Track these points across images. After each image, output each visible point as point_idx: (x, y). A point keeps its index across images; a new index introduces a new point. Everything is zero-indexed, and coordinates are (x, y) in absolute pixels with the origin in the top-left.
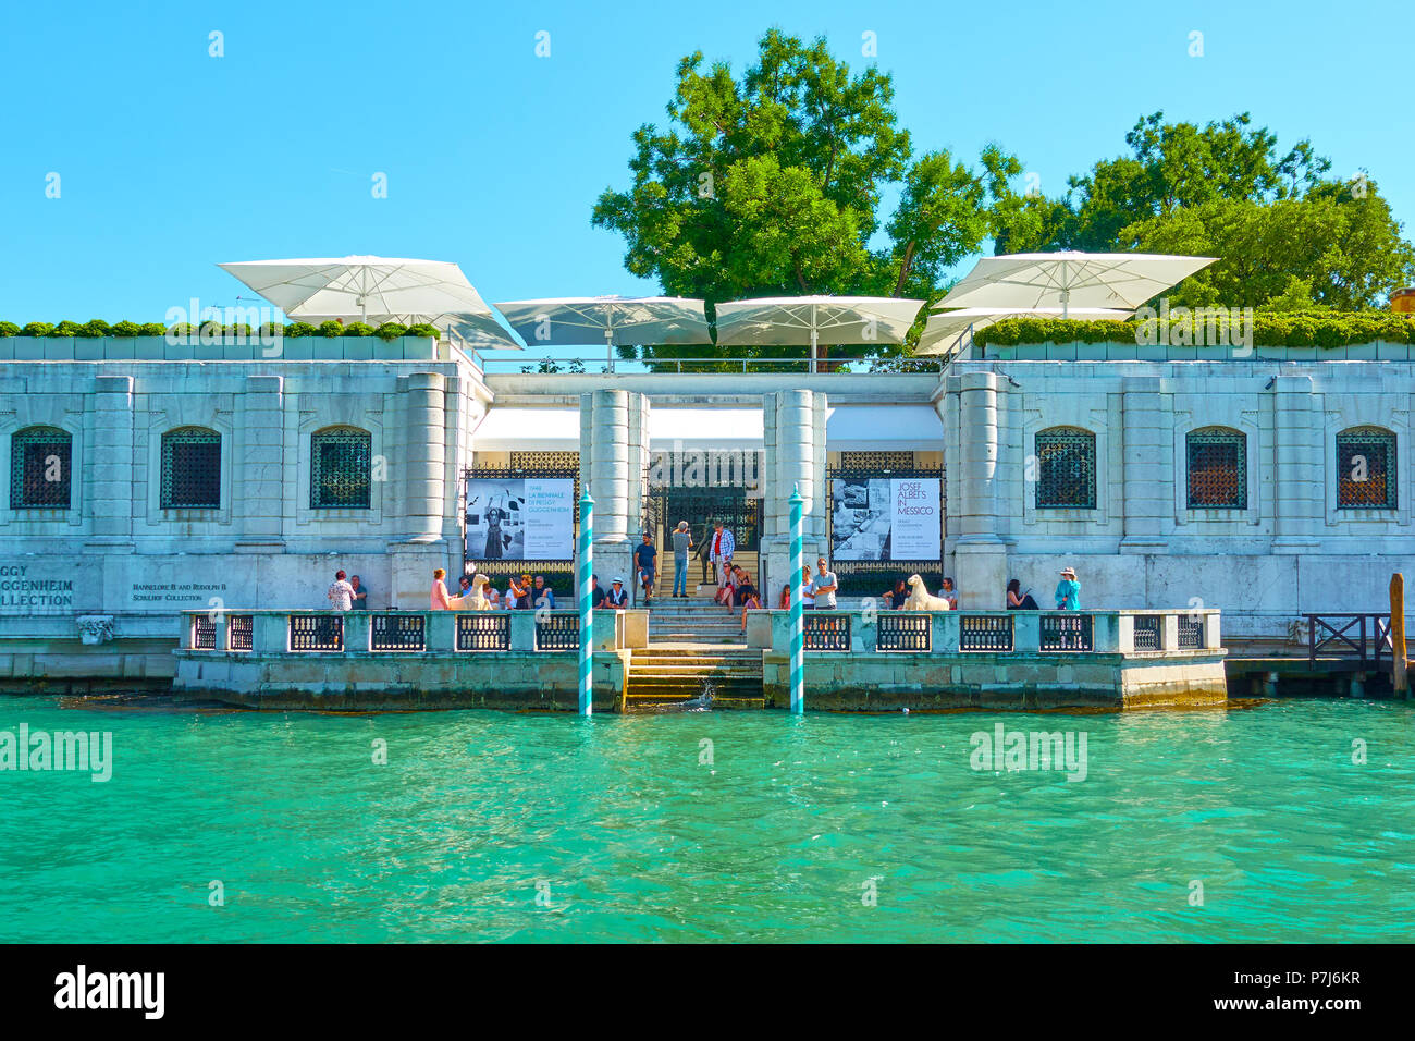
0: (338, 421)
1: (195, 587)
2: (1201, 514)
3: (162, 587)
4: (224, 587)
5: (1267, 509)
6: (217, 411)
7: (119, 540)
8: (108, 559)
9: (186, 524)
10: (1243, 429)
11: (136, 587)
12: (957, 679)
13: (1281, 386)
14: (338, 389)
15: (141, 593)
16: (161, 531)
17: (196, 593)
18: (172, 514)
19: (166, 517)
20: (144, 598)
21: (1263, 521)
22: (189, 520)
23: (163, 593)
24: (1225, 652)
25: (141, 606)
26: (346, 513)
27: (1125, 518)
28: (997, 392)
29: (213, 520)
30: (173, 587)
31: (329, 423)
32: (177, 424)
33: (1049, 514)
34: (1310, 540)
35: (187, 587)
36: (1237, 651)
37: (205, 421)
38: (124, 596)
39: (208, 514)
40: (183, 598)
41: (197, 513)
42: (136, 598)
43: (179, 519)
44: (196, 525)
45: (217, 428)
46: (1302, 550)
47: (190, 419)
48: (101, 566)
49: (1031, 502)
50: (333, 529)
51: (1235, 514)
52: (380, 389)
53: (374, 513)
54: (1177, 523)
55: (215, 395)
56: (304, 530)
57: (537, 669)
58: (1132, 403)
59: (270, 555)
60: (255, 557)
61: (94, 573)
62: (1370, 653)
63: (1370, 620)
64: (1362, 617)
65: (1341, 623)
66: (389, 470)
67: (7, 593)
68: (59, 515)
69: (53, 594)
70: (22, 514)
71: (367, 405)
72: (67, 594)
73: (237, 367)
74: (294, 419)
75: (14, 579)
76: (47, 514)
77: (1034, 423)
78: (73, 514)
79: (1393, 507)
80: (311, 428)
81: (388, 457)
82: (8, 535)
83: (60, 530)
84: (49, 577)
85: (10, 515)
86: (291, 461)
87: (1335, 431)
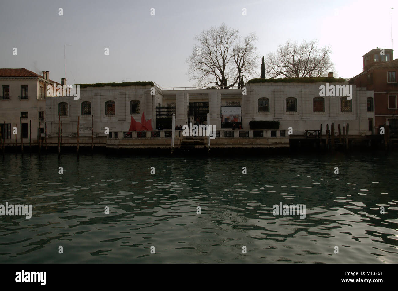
0: (135, 99)
2: (288, 113)
4: (116, 128)
5: (300, 112)
6: (114, 98)
7: (99, 120)
8: (97, 123)
10: (296, 98)
11: (102, 128)
12: (239, 142)
13: (303, 90)
14: (134, 94)
15: (102, 129)
16: (106, 119)
17: (112, 129)
19: (106, 116)
21: (300, 114)
22: (110, 116)
24: (289, 137)
26: (136, 115)
27: (274, 114)
28: (251, 92)
29: (114, 117)
31: (133, 100)
32: (107, 100)
33: (261, 113)
34: (308, 117)
36: (292, 137)
37: (112, 100)
38: (100, 129)
39: (113, 116)
42: (102, 130)
43: (109, 117)
44: (112, 117)
45: (114, 101)
46: (306, 119)
48: (96, 125)
49: (258, 111)
51: (295, 113)
52: (142, 93)
53: (141, 115)
54: (284, 115)
55: (114, 95)
56: (129, 118)
57: (165, 140)
58: (276, 93)
59: (123, 122)
60: (121, 123)
62: (317, 137)
63: (317, 132)
64: (316, 131)
65: (312, 132)
66: (143, 107)
67: (81, 129)
68: (89, 116)
69: (89, 129)
70: (84, 116)
71: (139, 96)
72: (91, 129)
73: (118, 90)
74: (127, 99)
75: (82, 127)
76: (87, 116)
77: (258, 97)
78: (91, 116)
79: (324, 112)
80: (130, 100)
81: (143, 105)
82: (81, 119)
83: (89, 119)
84: (88, 126)
85: (82, 116)
86: (127, 106)
87: (313, 97)
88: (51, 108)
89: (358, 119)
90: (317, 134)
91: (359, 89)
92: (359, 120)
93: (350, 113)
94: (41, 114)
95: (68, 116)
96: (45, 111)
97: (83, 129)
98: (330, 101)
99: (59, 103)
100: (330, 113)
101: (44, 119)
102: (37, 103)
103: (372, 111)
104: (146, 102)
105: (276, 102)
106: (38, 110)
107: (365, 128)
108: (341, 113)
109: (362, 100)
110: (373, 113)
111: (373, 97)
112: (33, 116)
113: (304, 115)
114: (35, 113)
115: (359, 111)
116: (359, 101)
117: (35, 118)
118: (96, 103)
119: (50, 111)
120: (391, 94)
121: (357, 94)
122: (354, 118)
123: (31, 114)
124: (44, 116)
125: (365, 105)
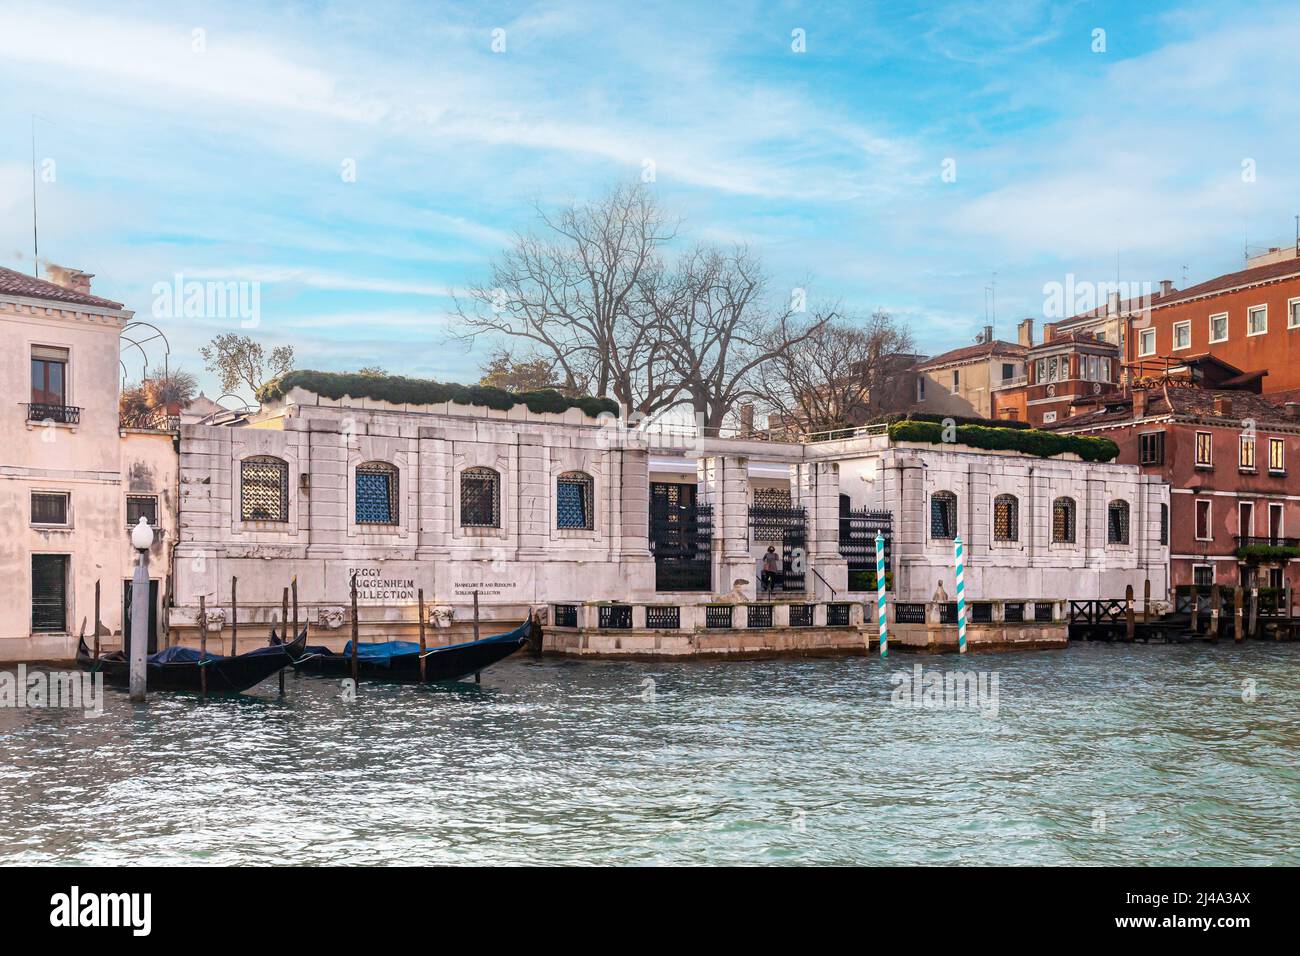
0: (575, 468)
1: (496, 585)
2: (999, 544)
3: (474, 585)
4: (514, 585)
5: (1026, 543)
6: (499, 456)
8: (438, 564)
9: (479, 538)
10: (1017, 496)
11: (457, 585)
13: (1036, 473)
14: (574, 445)
15: (461, 589)
16: (464, 543)
17: (497, 589)
18: (469, 531)
19: (465, 532)
20: (462, 593)
21: (1024, 549)
22: (481, 536)
23: (474, 589)
25: (459, 599)
26: (579, 533)
27: (971, 545)
29: (496, 536)
30: (482, 584)
31: (569, 469)
32: (471, 465)
33: (937, 542)
34: (1045, 559)
35: (490, 585)
37: (490, 464)
38: (448, 592)
39: (493, 531)
40: (488, 593)
41: (485, 531)
42: (457, 593)
43: (474, 535)
44: (486, 540)
45: (498, 469)
46: (1043, 565)
47: (481, 462)
48: (433, 569)
49: (932, 535)
50: (572, 544)
51: (1013, 543)
53: (596, 534)
54: (991, 549)
55: (497, 445)
56: (555, 544)
58: (976, 478)
59: (539, 562)
60: (534, 564)
61: (428, 574)
62: (1094, 620)
63: (1094, 604)
64: (1090, 603)
65: (1082, 605)
66: (605, 503)
67: (366, 590)
68: (391, 529)
69: (400, 590)
70: (365, 528)
71: (593, 457)
72: (410, 589)
73: (508, 426)
74: (547, 465)
75: (372, 578)
76: (384, 529)
77: (931, 488)
78: (401, 529)
79: (1074, 542)
80: (559, 472)
81: (606, 494)
82: (356, 544)
83: (393, 541)
84: (395, 577)
85: (358, 528)
86: (547, 494)
87: (1053, 499)
88: (208, 481)
89: (1144, 567)
90: (1094, 610)
91: (1145, 478)
92: (1147, 569)
93: (1125, 547)
95: (291, 526)
96: (166, 491)
97: (373, 589)
98: (1088, 510)
99: (243, 456)
100: (1087, 547)
101: (163, 535)
102: (119, 449)
103: (1166, 544)
104: (617, 483)
105: (975, 507)
106: (125, 486)
107: (1158, 593)
108: (1109, 547)
109: (1150, 510)
110: (1167, 549)
111: (1168, 504)
112: (101, 518)
113: (1036, 551)
114: (105, 500)
115: (1145, 543)
116: (1146, 514)
117: (111, 528)
118: (431, 472)
119: (205, 494)
120: (1203, 496)
121: (1141, 493)
122: (1135, 564)
123: (88, 507)
124: (164, 522)
125: (1158, 526)
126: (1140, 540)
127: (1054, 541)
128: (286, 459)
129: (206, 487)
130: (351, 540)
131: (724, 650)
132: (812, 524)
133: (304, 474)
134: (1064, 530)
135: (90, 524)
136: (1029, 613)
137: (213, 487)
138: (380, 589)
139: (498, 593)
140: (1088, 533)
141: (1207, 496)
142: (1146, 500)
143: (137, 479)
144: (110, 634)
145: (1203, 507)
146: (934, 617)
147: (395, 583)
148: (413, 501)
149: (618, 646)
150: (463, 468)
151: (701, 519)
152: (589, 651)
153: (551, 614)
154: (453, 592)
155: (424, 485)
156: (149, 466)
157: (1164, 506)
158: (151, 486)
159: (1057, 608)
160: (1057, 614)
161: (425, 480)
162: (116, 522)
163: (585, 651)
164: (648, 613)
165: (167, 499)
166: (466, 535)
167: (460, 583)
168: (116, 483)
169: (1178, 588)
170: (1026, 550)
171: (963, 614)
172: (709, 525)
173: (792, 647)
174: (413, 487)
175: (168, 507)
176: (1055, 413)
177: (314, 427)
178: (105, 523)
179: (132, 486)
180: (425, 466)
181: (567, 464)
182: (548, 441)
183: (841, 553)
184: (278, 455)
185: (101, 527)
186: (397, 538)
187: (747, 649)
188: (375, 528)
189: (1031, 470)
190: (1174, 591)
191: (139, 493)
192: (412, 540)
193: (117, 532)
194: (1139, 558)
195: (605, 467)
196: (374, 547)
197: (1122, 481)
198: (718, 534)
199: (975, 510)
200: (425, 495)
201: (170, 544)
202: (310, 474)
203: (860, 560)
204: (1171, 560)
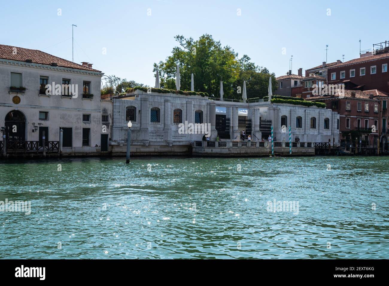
0: (199, 109)
2: (297, 128)
3: (177, 136)
4: (186, 137)
5: (304, 128)
6: (182, 106)
7: (169, 128)
8: (169, 131)
10: (302, 117)
11: (173, 136)
13: (306, 111)
14: (199, 104)
15: (174, 137)
16: (174, 127)
17: (181, 137)
18: (175, 124)
22: (178, 125)
23: (177, 137)
24: (314, 148)
25: (173, 140)
31: (198, 109)
32: (176, 108)
37: (180, 108)
38: (171, 138)
40: (180, 138)
42: (173, 138)
43: (176, 125)
45: (182, 109)
47: (178, 108)
48: (168, 133)
51: (301, 128)
52: (205, 104)
54: (295, 130)
55: (182, 104)
58: (292, 112)
61: (167, 134)
62: (321, 148)
64: (320, 143)
65: (318, 144)
66: (206, 117)
67: (153, 137)
68: (158, 123)
69: (160, 137)
70: (153, 123)
71: (203, 107)
72: (163, 137)
73: (184, 99)
74: (193, 108)
75: (154, 134)
76: (157, 123)
77: (281, 115)
78: (160, 123)
79: (315, 128)
80: (195, 110)
81: (206, 115)
82: (151, 126)
83: (159, 126)
84: (160, 134)
85: (151, 123)
86: (193, 115)
87: (310, 117)
88: (119, 112)
90: (321, 145)
91: (333, 112)
92: (334, 135)
93: (328, 130)
94: (105, 119)
95: (137, 122)
96: (110, 114)
97: (154, 137)
98: (319, 120)
99: (127, 106)
100: (319, 130)
101: (109, 124)
102: (100, 104)
103: (338, 129)
104: (209, 113)
105: (292, 119)
106: (102, 113)
107: (337, 141)
108: (324, 130)
109: (335, 121)
110: (339, 130)
111: (339, 119)
112: (97, 120)
113: (306, 130)
114: (98, 116)
115: (333, 129)
116: (333, 122)
117: (99, 122)
118: (167, 110)
119: (119, 115)
120: (348, 117)
121: (332, 116)
122: (330, 134)
123: (94, 118)
124: (110, 121)
125: (336, 125)
126: (332, 128)
127: (311, 128)
128: (136, 107)
129: (119, 113)
130: (150, 126)
131: (236, 152)
132: (253, 123)
133: (140, 110)
134: (313, 126)
135: (94, 121)
136: (306, 145)
137: (121, 113)
138: (156, 137)
139: (182, 138)
140: (319, 126)
141: (349, 117)
142: (334, 118)
143: (104, 111)
144: (98, 146)
145: (348, 120)
146: (284, 146)
147: (159, 136)
148: (163, 117)
149: (212, 151)
150: (174, 109)
151: (227, 122)
152: (205, 152)
153: (195, 143)
154: (172, 138)
155: (166, 113)
156: (107, 109)
157: (338, 120)
158: (107, 113)
159: (312, 144)
160: (313, 146)
161: (166, 112)
162: (100, 121)
163: (204, 152)
164: (219, 143)
165: (110, 116)
166: (174, 125)
167: (174, 136)
168: (100, 112)
169: (341, 140)
170: (304, 130)
171: (291, 145)
172: (229, 123)
173: (251, 152)
174: (163, 113)
175: (111, 118)
176: (310, 95)
177: (142, 100)
178: (97, 121)
179: (103, 113)
180: (166, 108)
181: (197, 108)
182: (193, 103)
183: (260, 130)
184: (134, 106)
185: (97, 122)
186: (160, 126)
187: (242, 152)
188: (155, 123)
189: (305, 111)
190: (340, 141)
191: (104, 114)
192: (163, 125)
193: (100, 123)
194: (332, 132)
195: (206, 109)
196: (154, 127)
197: (328, 113)
198: (231, 125)
199: (292, 120)
200: (166, 115)
201: (111, 126)
202: (141, 110)
203: (264, 132)
204: (340, 133)
